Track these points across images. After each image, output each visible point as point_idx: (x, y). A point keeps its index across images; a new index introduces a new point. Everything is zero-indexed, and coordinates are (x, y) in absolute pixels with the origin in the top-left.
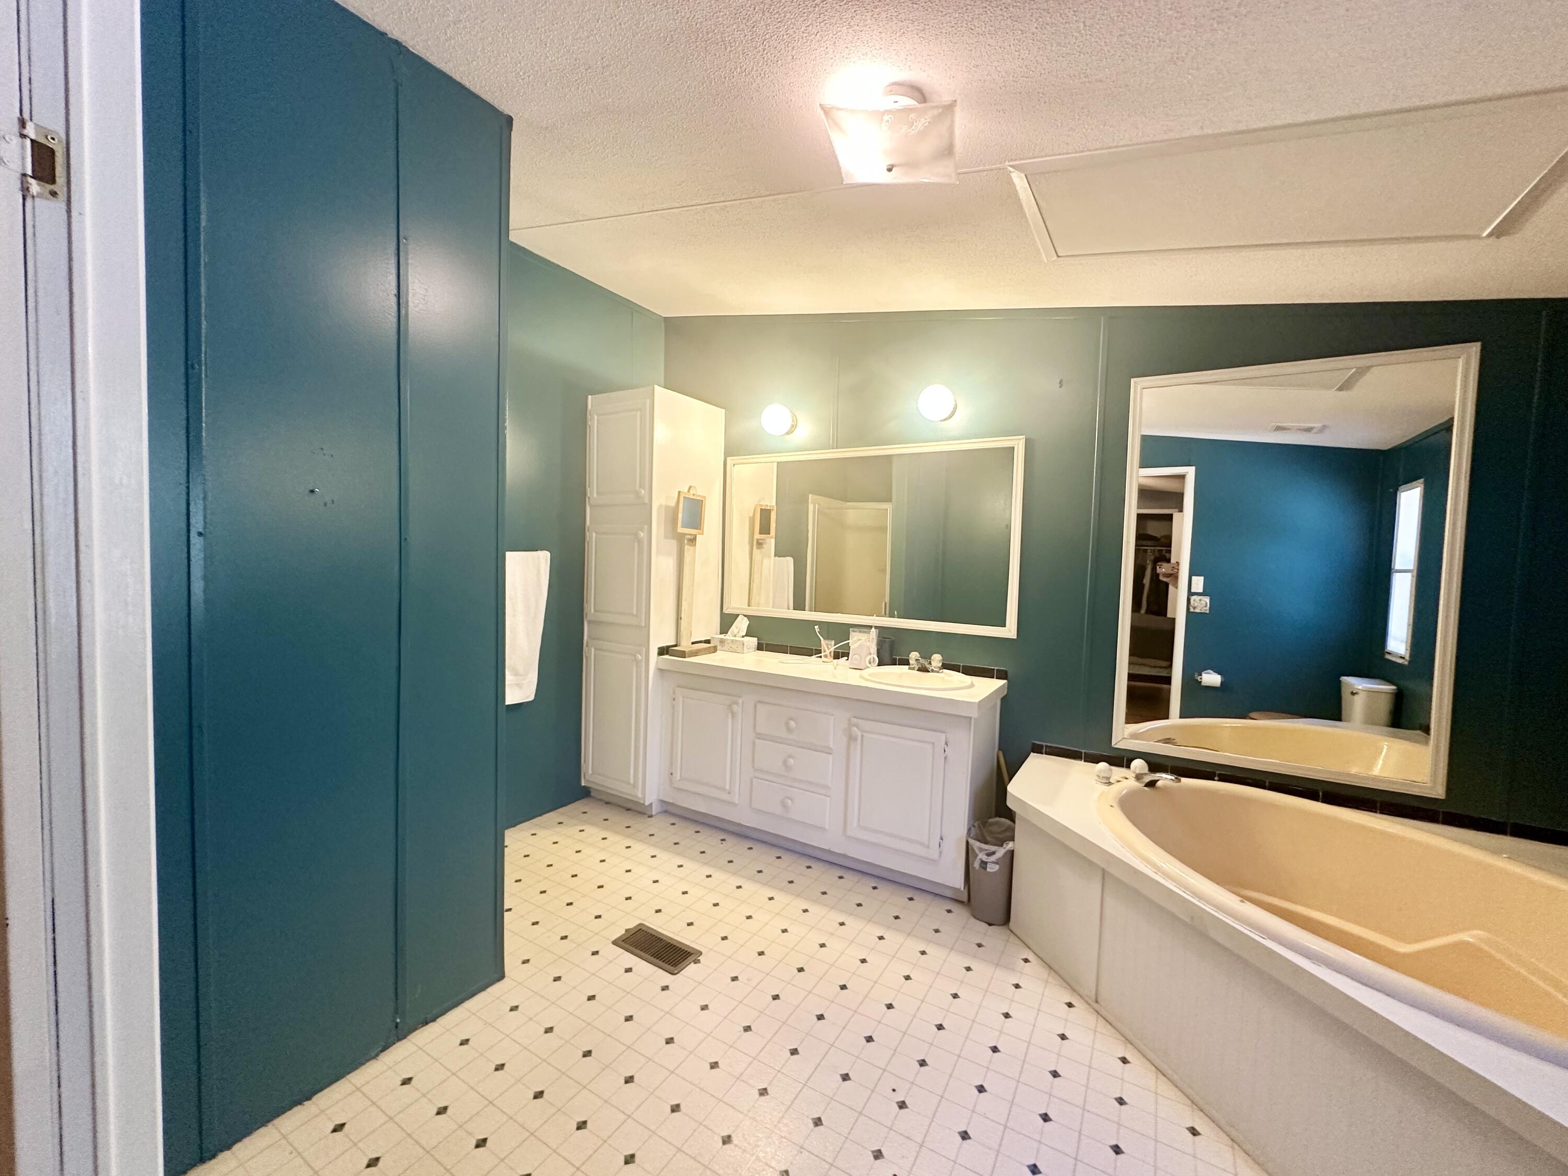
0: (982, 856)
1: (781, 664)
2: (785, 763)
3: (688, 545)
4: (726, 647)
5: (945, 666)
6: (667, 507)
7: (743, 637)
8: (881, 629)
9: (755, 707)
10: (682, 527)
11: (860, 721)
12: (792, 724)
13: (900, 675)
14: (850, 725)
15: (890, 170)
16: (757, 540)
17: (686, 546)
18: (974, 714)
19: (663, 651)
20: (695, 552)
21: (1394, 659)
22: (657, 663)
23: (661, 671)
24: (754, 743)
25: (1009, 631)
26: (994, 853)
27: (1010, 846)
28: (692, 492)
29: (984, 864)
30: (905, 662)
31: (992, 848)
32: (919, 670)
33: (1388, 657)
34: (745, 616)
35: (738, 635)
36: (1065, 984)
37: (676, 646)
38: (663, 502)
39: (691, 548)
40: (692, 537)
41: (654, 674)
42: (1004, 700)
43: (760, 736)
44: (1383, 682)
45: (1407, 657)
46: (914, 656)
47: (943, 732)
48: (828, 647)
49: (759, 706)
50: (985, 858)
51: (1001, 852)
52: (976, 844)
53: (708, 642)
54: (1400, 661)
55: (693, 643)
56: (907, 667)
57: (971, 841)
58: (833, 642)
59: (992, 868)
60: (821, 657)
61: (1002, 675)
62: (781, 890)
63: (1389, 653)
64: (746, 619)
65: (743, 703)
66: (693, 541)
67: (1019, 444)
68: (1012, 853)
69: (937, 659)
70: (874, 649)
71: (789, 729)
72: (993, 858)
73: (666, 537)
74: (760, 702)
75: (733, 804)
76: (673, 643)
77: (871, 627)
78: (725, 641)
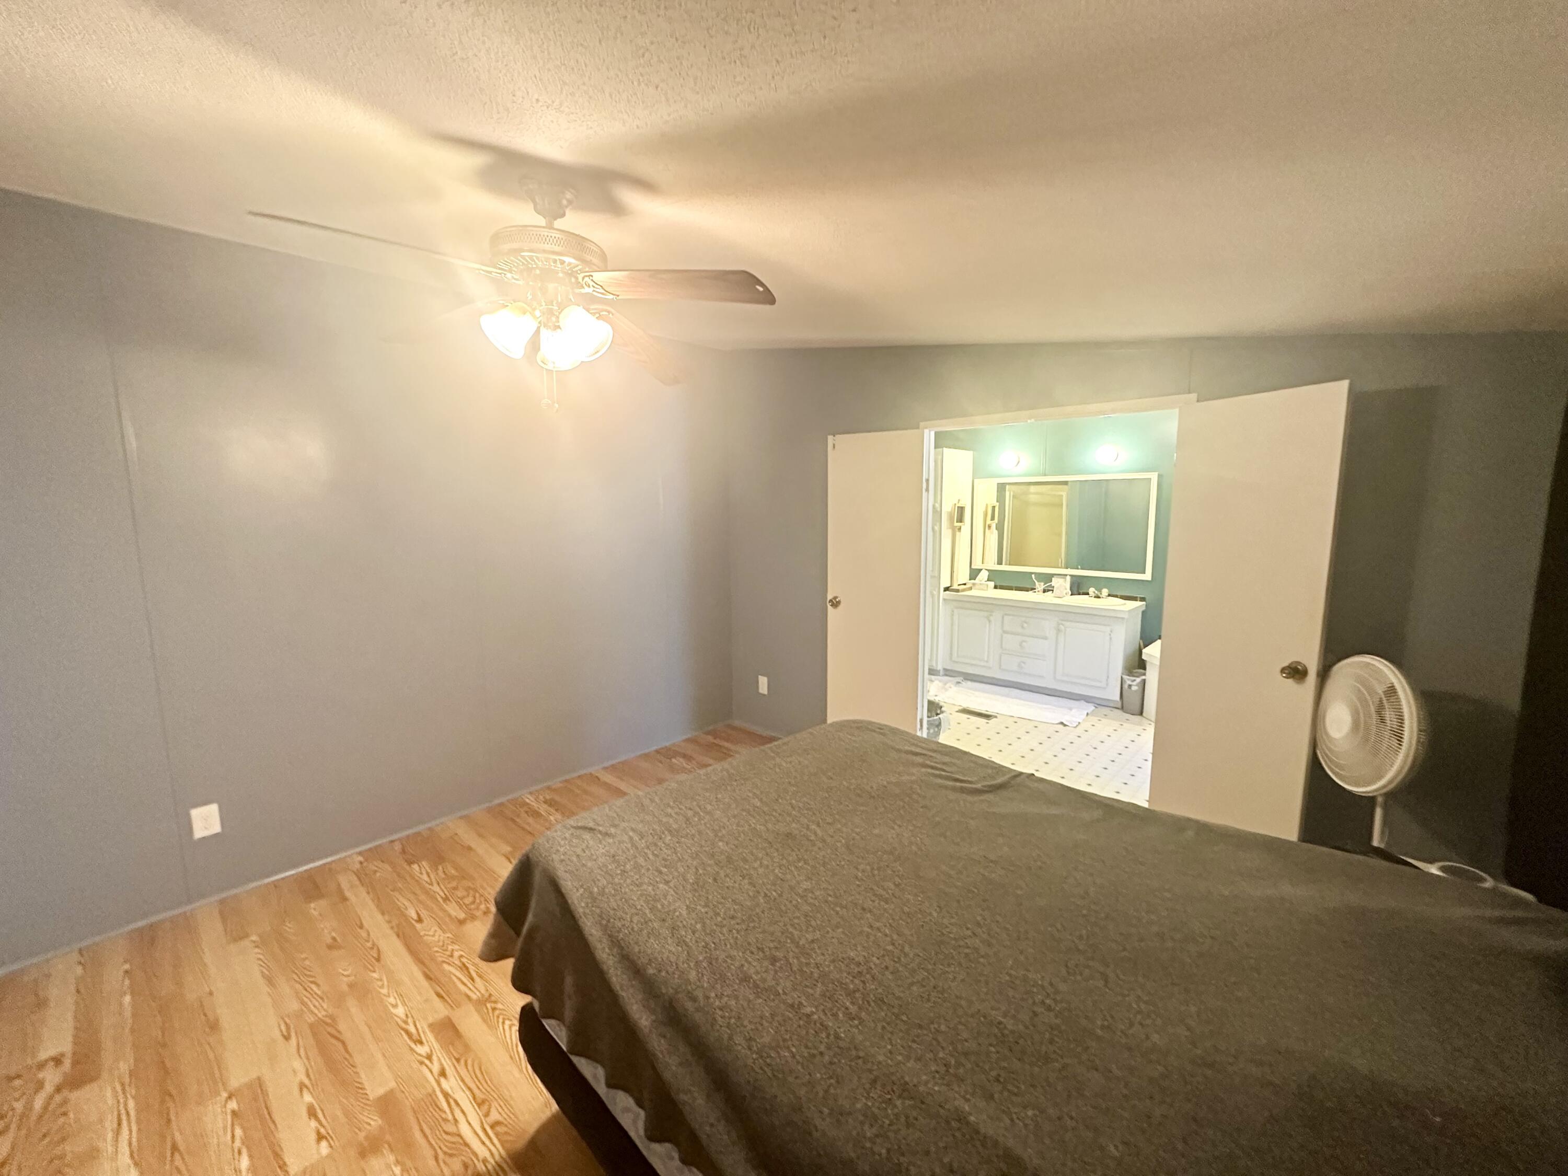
0: (1129, 682)
1: (1011, 595)
2: (1021, 645)
3: (957, 532)
4: (977, 587)
5: (1109, 595)
6: (949, 512)
7: (985, 581)
8: (1072, 576)
9: (1003, 617)
10: (957, 522)
11: (1064, 623)
12: (1025, 625)
13: (1085, 600)
14: (1059, 624)
16: (988, 524)
18: (1126, 616)
19: (946, 589)
20: (962, 535)
22: (943, 596)
23: (945, 600)
24: (1002, 636)
25: (1147, 576)
27: (1143, 677)
28: (960, 502)
29: (1130, 686)
30: (1088, 594)
31: (1134, 678)
32: (1095, 597)
34: (985, 570)
35: (982, 580)
37: (951, 586)
38: (947, 509)
39: (960, 533)
40: (959, 527)
41: (942, 601)
42: (1143, 612)
43: (1005, 632)
46: (1092, 590)
47: (1109, 625)
48: (1040, 586)
49: (1006, 617)
50: (1131, 683)
51: (1138, 680)
52: (1125, 677)
53: (965, 584)
55: (960, 584)
56: (1088, 596)
57: (1124, 676)
58: (1042, 584)
59: (1134, 688)
60: (1036, 591)
61: (1143, 599)
64: (986, 572)
65: (996, 614)
66: (960, 529)
67: (1154, 477)
68: (1144, 681)
69: (1106, 592)
70: (1068, 586)
71: (1023, 627)
72: (1134, 683)
73: (948, 529)
74: (1006, 614)
75: (990, 668)
77: (1066, 575)
78: (974, 584)
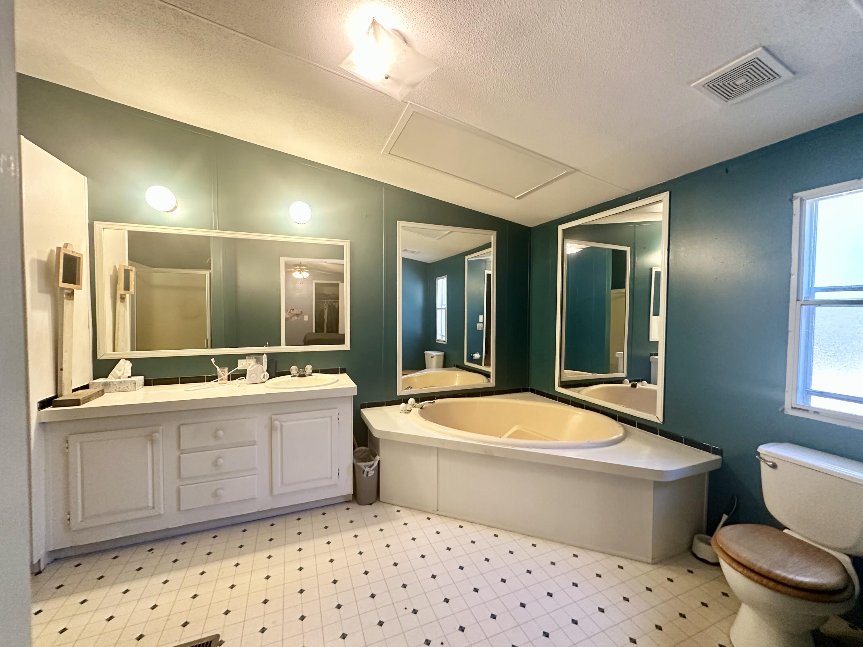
0: (361, 469)
1: (185, 392)
2: (214, 464)
3: (67, 299)
4: (112, 388)
5: (314, 372)
6: (40, 262)
7: (129, 377)
9: (178, 429)
10: (63, 282)
11: (278, 416)
12: (220, 434)
13: (288, 382)
14: (271, 420)
15: (387, 78)
16: (121, 295)
17: (65, 300)
18: (356, 393)
19: (44, 404)
20: (73, 304)
21: (440, 342)
22: (38, 417)
23: (42, 425)
24: (179, 459)
25: (346, 346)
26: (373, 465)
27: (377, 458)
28: (69, 248)
29: (363, 473)
30: (289, 373)
31: (371, 463)
32: (299, 376)
33: (437, 342)
34: (127, 359)
35: (123, 376)
36: (420, 512)
37: (56, 397)
38: (36, 256)
39: (70, 302)
40: (70, 292)
41: (35, 430)
43: (185, 451)
44: (438, 352)
45: (446, 341)
46: (294, 369)
47: (335, 408)
48: (223, 373)
50: (363, 469)
51: (376, 463)
53: (86, 387)
54: (444, 343)
55: (75, 390)
56: (290, 376)
58: (226, 369)
59: (368, 474)
60: (217, 381)
61: (343, 371)
62: (239, 555)
63: (438, 340)
64: (128, 362)
65: (163, 429)
66: (71, 295)
67: (346, 244)
68: (379, 461)
69: (309, 368)
70: (264, 369)
72: (368, 468)
73: (40, 292)
76: (52, 395)
77: (263, 354)
78: (106, 385)
